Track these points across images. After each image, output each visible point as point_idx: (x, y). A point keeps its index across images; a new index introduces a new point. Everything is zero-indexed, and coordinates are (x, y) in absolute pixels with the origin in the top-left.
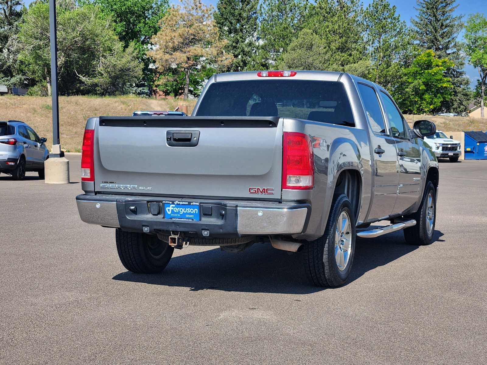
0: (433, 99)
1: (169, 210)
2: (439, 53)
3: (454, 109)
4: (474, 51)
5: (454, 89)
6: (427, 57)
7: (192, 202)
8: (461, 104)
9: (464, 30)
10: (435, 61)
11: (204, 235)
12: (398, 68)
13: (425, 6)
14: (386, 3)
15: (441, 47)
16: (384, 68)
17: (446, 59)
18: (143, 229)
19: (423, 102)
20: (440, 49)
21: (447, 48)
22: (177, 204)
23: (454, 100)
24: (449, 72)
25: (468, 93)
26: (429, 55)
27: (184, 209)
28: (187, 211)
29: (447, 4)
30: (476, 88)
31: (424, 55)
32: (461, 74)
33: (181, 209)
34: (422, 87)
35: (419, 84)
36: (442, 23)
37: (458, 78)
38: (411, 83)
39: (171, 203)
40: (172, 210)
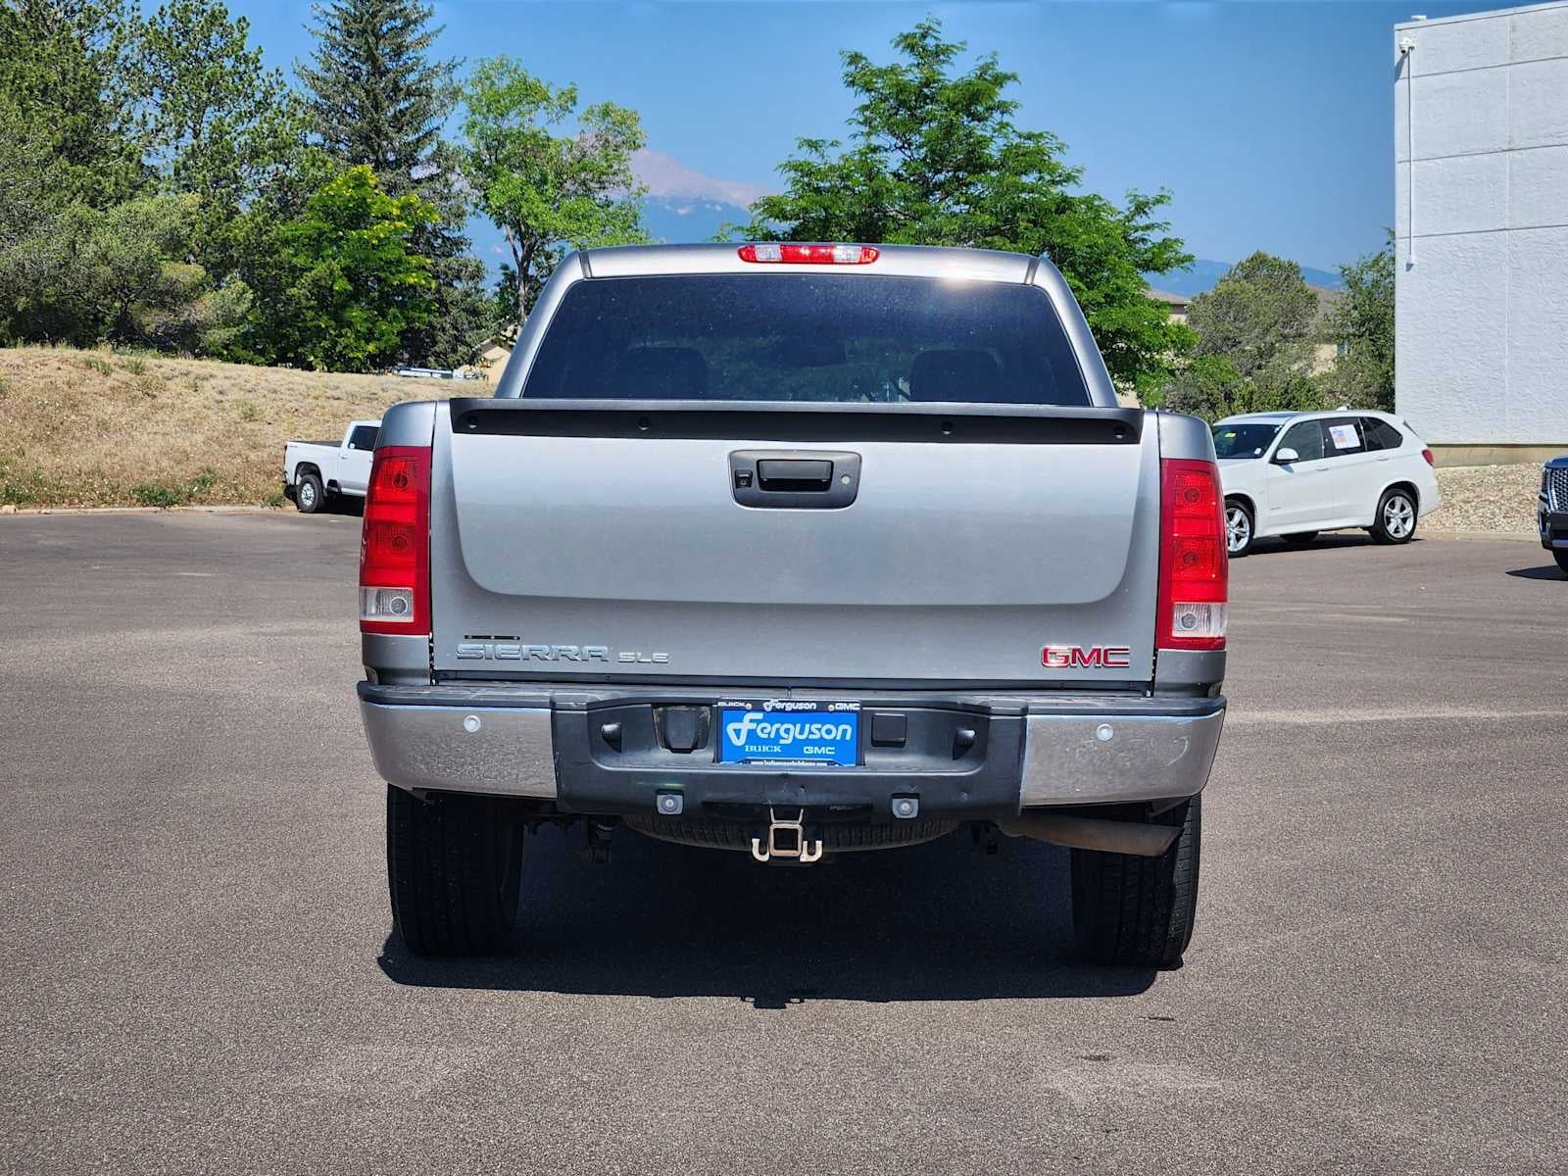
0: (374, 323)
1: (738, 732)
2: (388, 176)
3: (437, 355)
4: (495, 176)
5: (438, 291)
6: (353, 188)
7: (834, 703)
8: (459, 339)
9: (462, 107)
10: (379, 203)
11: (898, 816)
12: (265, 218)
13: (338, 23)
14: (216, 7)
15: (391, 157)
16: (219, 219)
17: (414, 198)
18: (659, 804)
19: (343, 331)
20: (388, 164)
21: (411, 161)
22: (774, 710)
23: (439, 326)
24: (421, 238)
25: (481, 306)
26: (360, 182)
27: (798, 726)
28: (811, 732)
29: (408, 23)
30: (498, 289)
31: (345, 182)
32: (457, 243)
33: (786, 726)
34: (342, 285)
35: (331, 273)
36: (396, 83)
37: (448, 257)
38: (306, 270)
39: (749, 706)
40: (749, 731)
